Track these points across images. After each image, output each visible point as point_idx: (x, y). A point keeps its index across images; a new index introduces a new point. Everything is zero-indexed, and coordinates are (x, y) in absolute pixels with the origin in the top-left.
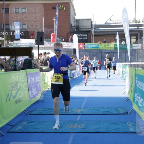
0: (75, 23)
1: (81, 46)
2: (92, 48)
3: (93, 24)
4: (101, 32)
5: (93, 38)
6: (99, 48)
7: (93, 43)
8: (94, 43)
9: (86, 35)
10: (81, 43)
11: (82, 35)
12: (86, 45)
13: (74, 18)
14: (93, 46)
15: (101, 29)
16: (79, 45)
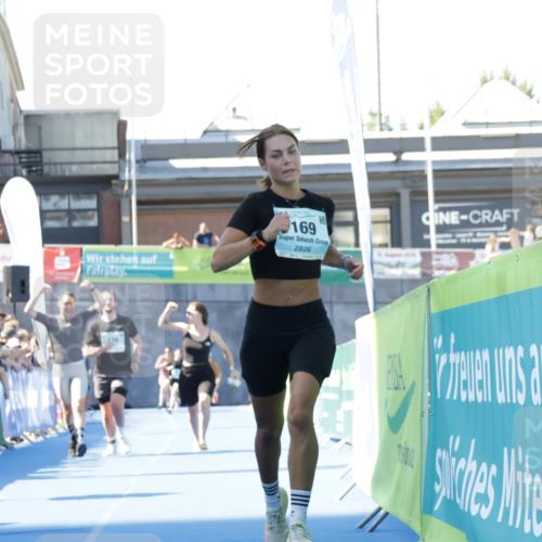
0: (21, 132)
1: (62, 262)
2: (130, 273)
3: (129, 136)
4: (178, 182)
5: (132, 218)
6: (170, 274)
7: (135, 247)
8: (139, 243)
9: (92, 203)
10: (62, 248)
11: (64, 204)
12: (90, 258)
13: (14, 100)
14: (134, 262)
15: (177, 163)
16: (49, 261)
